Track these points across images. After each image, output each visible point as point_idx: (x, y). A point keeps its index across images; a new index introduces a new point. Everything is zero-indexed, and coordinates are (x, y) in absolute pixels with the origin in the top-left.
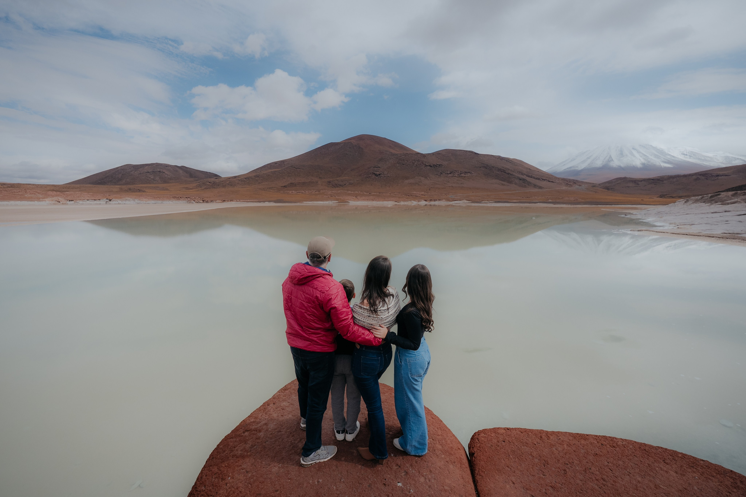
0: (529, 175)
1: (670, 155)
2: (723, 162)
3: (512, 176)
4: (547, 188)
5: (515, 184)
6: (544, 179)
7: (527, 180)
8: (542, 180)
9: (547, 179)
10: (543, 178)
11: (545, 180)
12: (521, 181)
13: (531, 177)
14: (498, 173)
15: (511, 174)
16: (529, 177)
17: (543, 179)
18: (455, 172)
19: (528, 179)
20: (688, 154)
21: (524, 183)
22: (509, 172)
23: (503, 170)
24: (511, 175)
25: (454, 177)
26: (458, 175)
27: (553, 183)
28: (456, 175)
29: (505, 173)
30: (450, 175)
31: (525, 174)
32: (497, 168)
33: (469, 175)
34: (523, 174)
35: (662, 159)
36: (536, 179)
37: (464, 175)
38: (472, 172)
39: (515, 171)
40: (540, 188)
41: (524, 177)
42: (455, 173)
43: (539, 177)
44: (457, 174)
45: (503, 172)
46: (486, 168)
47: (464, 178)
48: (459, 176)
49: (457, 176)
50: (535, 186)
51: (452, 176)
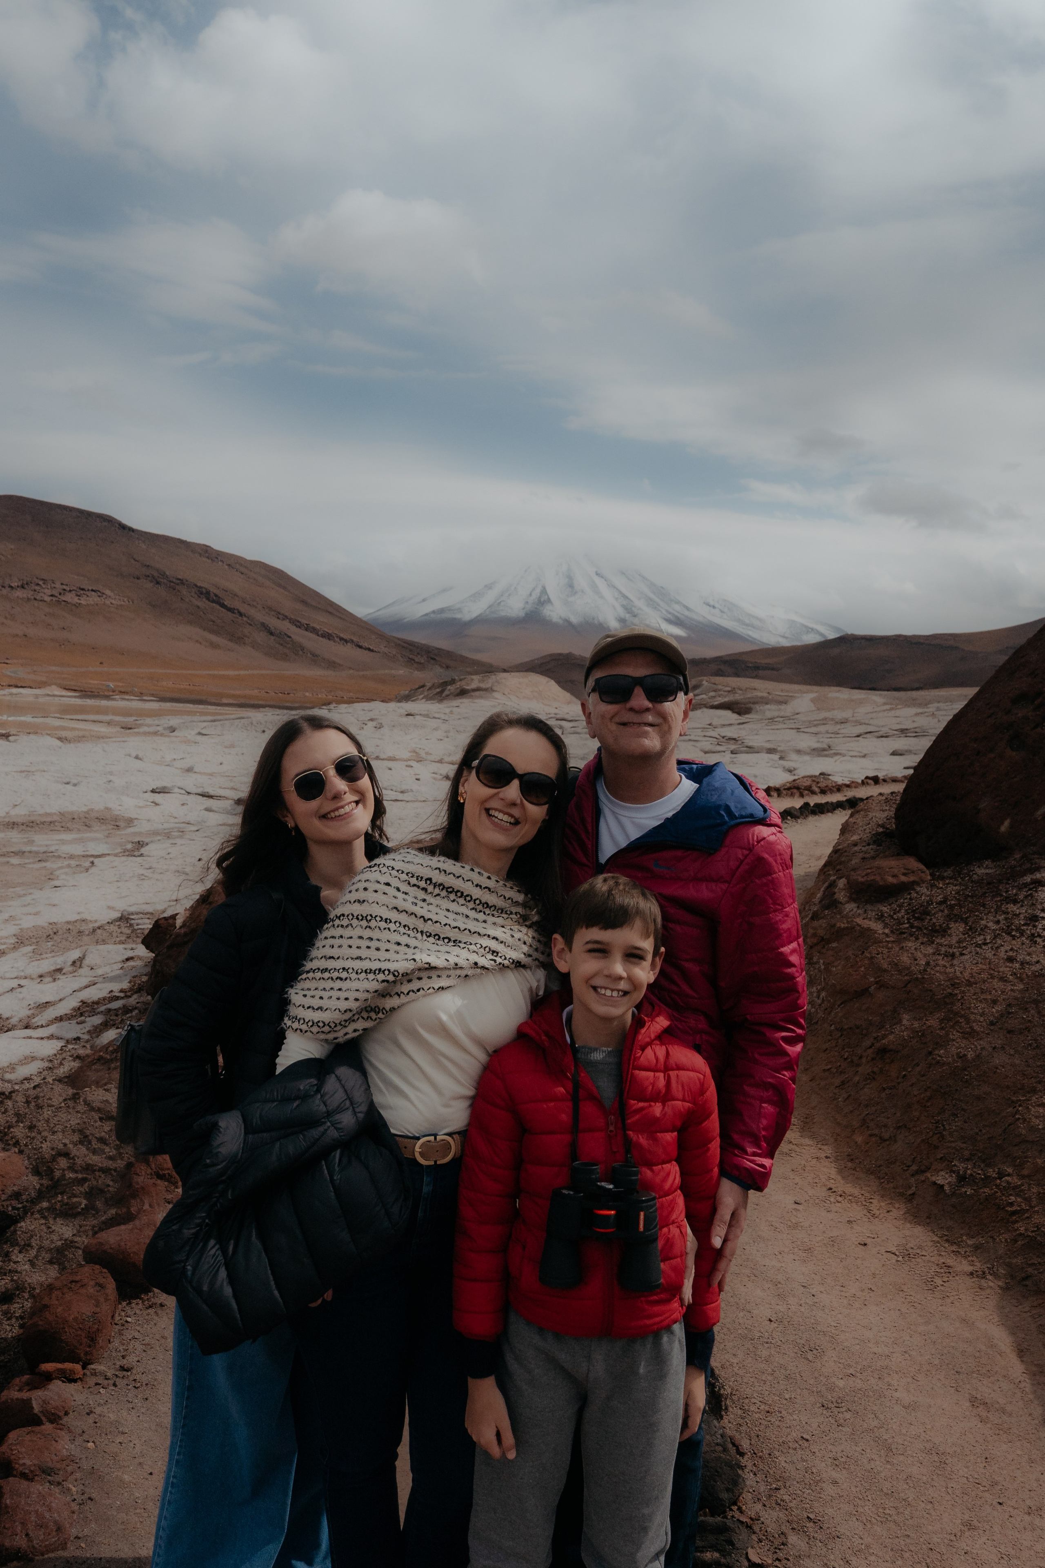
0: (298, 621)
1: (678, 602)
2: (786, 635)
3: (245, 619)
4: (350, 668)
5: (253, 647)
6: (345, 637)
7: (290, 637)
8: (338, 640)
9: (355, 639)
10: (342, 635)
11: (346, 641)
12: (272, 638)
13: (308, 628)
14: (199, 603)
15: (242, 611)
16: (300, 627)
17: (341, 639)
18: (41, 583)
19: (298, 635)
20: (717, 605)
21: (282, 645)
22: (236, 604)
23: (216, 595)
24: (241, 614)
25: (36, 603)
26: (52, 596)
27: (371, 654)
28: (45, 594)
29: (223, 606)
30: (19, 593)
31: (286, 616)
32: (196, 586)
33: (93, 599)
34: (281, 616)
35: (664, 612)
36: (323, 636)
37: (76, 600)
38: (108, 592)
39: (255, 603)
40: (332, 665)
41: (285, 626)
42: (37, 588)
43: (330, 632)
44: (49, 592)
45: (213, 601)
46: (158, 583)
47: (73, 607)
48: (54, 599)
49: (48, 599)
50: (315, 659)
51: (29, 599)
